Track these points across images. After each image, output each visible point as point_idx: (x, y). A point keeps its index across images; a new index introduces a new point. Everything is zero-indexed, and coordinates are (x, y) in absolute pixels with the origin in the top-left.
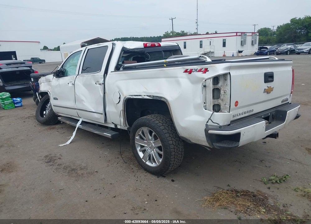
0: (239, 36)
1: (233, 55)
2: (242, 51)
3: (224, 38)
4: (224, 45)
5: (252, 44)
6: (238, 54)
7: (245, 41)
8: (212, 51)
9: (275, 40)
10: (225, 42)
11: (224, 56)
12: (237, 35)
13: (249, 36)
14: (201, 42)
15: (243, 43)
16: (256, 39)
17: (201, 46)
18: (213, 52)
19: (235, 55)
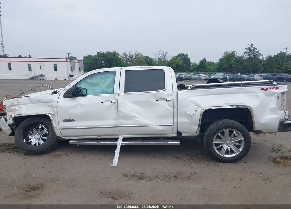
0: (69, 62)
1: (65, 79)
2: (73, 76)
3: (55, 63)
4: (55, 69)
5: (80, 70)
6: (69, 78)
7: (74, 66)
8: (43, 74)
9: (86, 68)
10: (56, 67)
11: (56, 79)
12: (67, 61)
13: (76, 63)
14: (30, 65)
15: (72, 69)
16: (82, 66)
17: (30, 69)
18: (44, 76)
19: (67, 79)
